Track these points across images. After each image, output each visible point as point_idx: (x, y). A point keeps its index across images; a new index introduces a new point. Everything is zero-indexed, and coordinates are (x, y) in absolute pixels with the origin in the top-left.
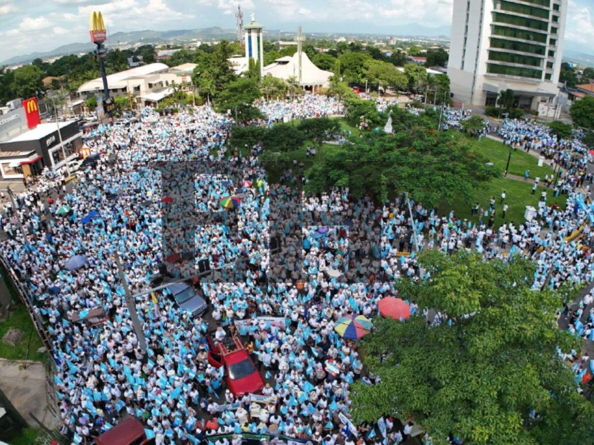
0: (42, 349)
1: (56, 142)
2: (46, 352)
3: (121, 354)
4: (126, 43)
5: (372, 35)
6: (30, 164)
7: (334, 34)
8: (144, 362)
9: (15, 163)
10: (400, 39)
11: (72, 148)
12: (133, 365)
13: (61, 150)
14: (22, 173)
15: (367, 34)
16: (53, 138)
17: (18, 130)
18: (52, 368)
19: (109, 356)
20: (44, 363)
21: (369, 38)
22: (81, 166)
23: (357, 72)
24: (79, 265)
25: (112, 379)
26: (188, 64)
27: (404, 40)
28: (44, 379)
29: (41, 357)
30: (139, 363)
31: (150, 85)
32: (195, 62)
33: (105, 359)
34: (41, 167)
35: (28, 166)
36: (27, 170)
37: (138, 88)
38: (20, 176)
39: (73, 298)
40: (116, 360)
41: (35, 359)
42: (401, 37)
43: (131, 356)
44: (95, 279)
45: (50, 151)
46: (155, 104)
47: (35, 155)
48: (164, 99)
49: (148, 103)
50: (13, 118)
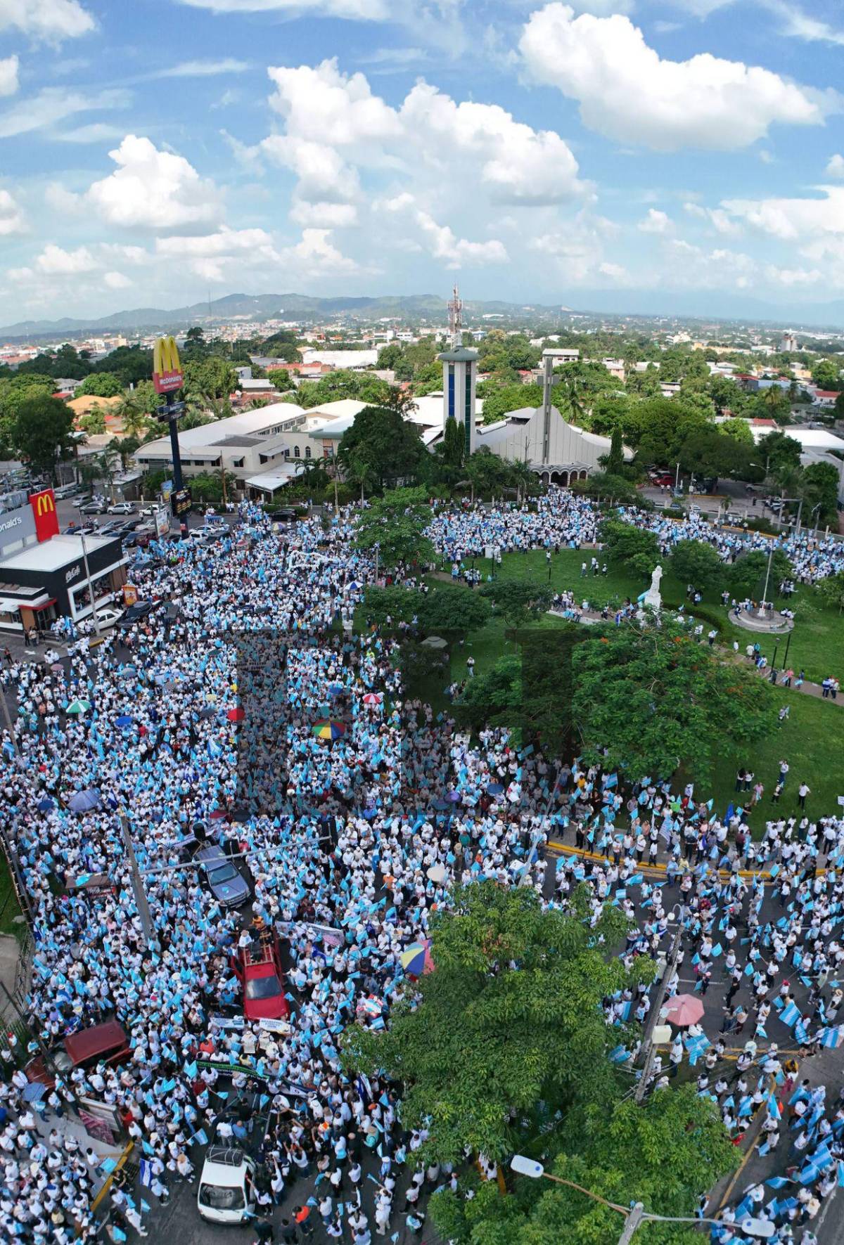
0: (19, 919)
1: (82, 576)
2: (24, 923)
3: (121, 941)
4: (249, 317)
5: (752, 325)
6: (34, 610)
7: (672, 319)
8: (147, 956)
9: (10, 605)
10: (811, 335)
11: (105, 585)
12: (131, 958)
13: (85, 589)
14: (21, 621)
15: (742, 322)
16: (78, 571)
17: (18, 545)
18: (29, 945)
19: (106, 940)
20: (19, 938)
21: (745, 331)
22: (119, 620)
23: (666, 441)
24: (88, 805)
25: (101, 971)
26: (348, 402)
27: (820, 337)
28: (17, 958)
29: (16, 929)
30: (139, 957)
31: (263, 459)
32: (362, 399)
33: (99, 944)
34: (54, 617)
35: (31, 613)
36: (30, 619)
37: (240, 463)
38: (17, 626)
39: (72, 855)
40: (113, 949)
41: (8, 931)
42: (815, 330)
43: (132, 947)
44: (109, 829)
45: (71, 591)
46: (268, 495)
47: (45, 597)
48: (285, 485)
49: (255, 493)
50: (11, 524)
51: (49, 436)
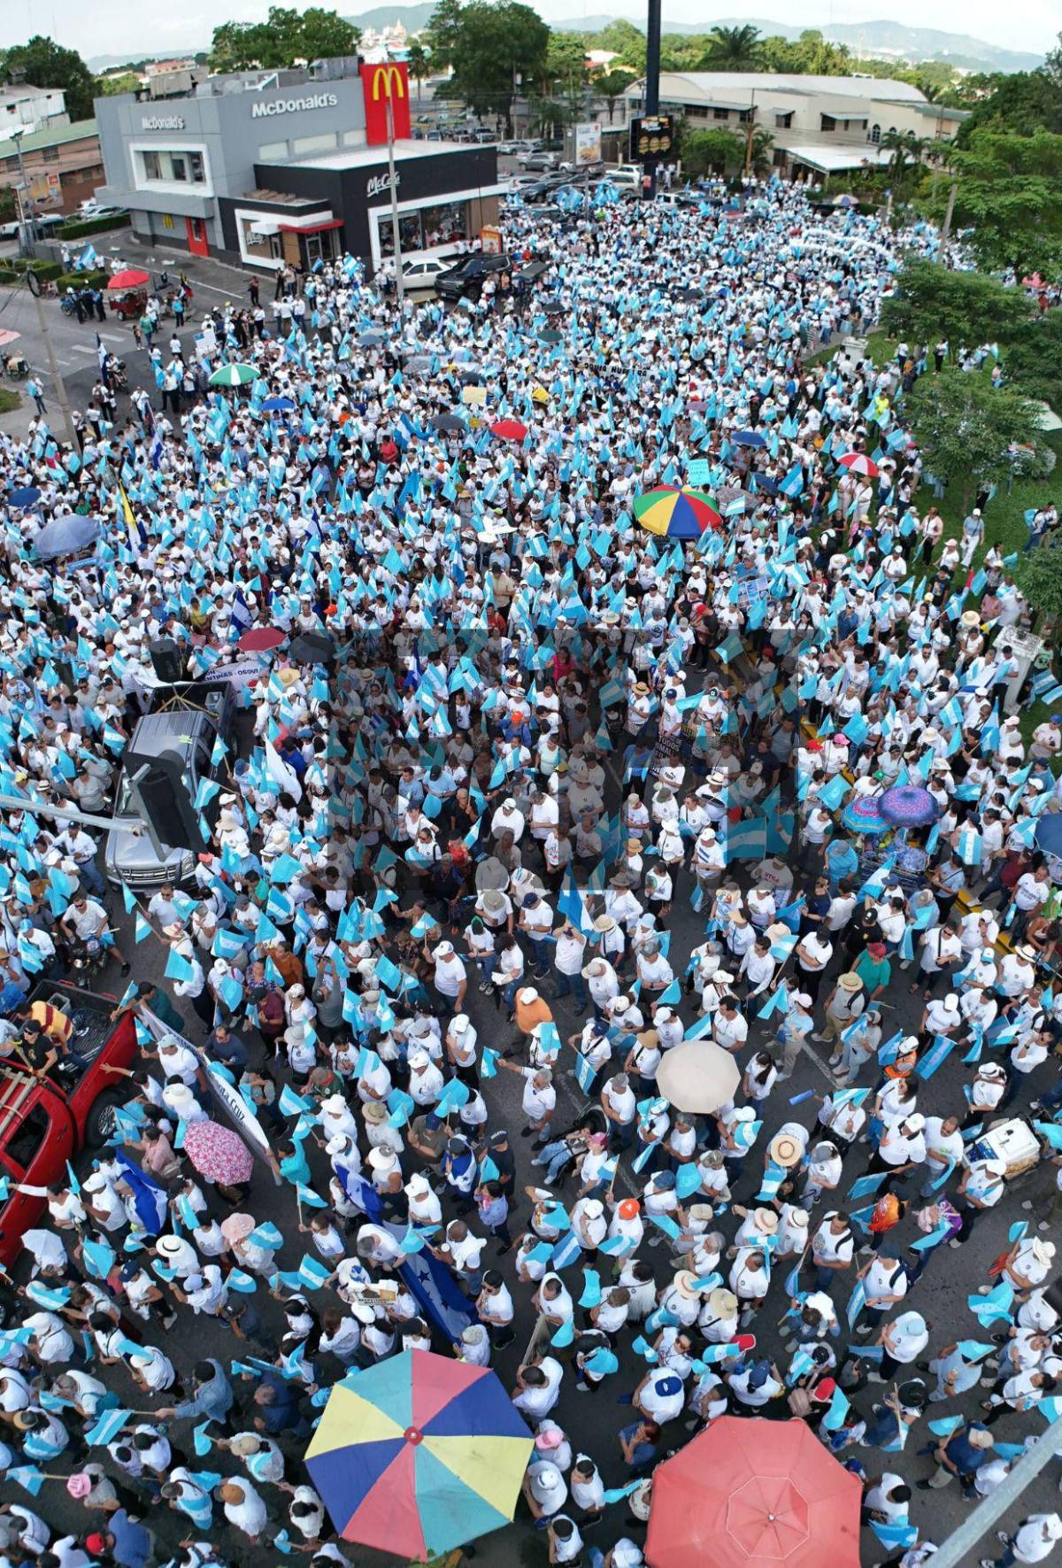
6: (302, 234)
9: (269, 224)
14: (283, 256)
16: (397, 181)
17: (330, 142)
31: (828, 123)
35: (297, 239)
36: (292, 249)
37: (786, 120)
45: (375, 214)
46: (819, 177)
47: (325, 217)
48: (854, 171)
49: (801, 170)
50: (315, 102)
51: (502, 57)
